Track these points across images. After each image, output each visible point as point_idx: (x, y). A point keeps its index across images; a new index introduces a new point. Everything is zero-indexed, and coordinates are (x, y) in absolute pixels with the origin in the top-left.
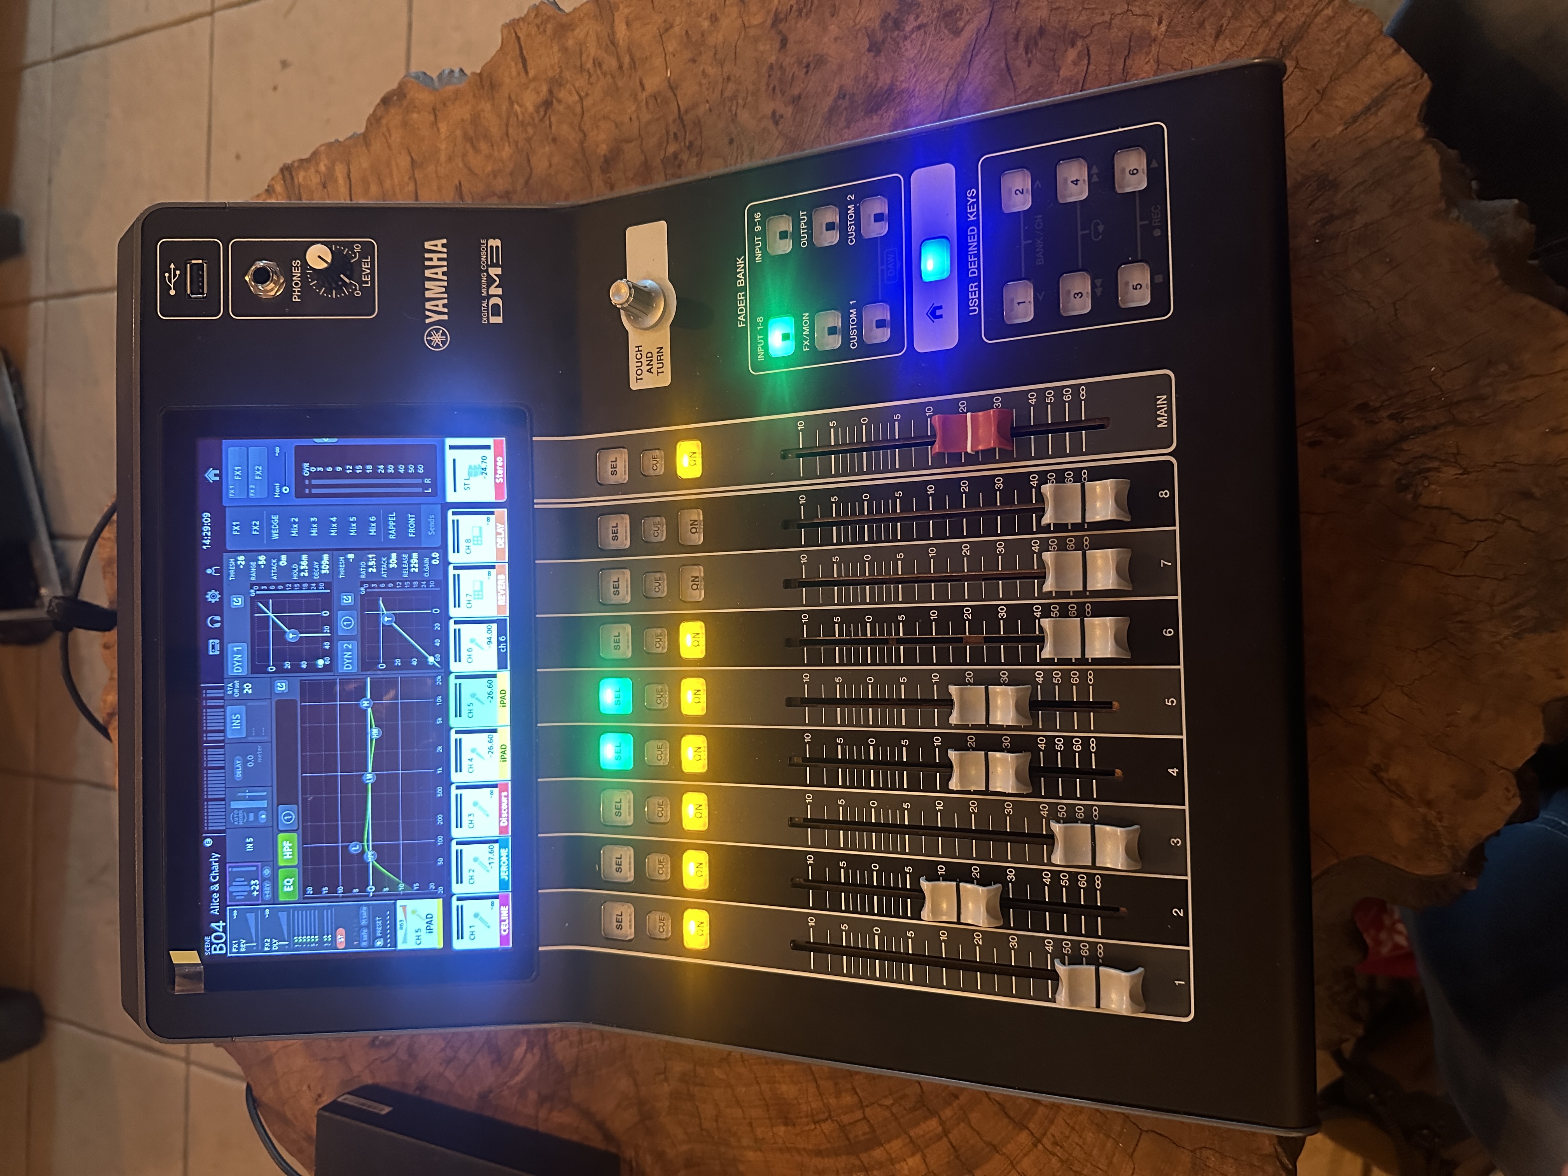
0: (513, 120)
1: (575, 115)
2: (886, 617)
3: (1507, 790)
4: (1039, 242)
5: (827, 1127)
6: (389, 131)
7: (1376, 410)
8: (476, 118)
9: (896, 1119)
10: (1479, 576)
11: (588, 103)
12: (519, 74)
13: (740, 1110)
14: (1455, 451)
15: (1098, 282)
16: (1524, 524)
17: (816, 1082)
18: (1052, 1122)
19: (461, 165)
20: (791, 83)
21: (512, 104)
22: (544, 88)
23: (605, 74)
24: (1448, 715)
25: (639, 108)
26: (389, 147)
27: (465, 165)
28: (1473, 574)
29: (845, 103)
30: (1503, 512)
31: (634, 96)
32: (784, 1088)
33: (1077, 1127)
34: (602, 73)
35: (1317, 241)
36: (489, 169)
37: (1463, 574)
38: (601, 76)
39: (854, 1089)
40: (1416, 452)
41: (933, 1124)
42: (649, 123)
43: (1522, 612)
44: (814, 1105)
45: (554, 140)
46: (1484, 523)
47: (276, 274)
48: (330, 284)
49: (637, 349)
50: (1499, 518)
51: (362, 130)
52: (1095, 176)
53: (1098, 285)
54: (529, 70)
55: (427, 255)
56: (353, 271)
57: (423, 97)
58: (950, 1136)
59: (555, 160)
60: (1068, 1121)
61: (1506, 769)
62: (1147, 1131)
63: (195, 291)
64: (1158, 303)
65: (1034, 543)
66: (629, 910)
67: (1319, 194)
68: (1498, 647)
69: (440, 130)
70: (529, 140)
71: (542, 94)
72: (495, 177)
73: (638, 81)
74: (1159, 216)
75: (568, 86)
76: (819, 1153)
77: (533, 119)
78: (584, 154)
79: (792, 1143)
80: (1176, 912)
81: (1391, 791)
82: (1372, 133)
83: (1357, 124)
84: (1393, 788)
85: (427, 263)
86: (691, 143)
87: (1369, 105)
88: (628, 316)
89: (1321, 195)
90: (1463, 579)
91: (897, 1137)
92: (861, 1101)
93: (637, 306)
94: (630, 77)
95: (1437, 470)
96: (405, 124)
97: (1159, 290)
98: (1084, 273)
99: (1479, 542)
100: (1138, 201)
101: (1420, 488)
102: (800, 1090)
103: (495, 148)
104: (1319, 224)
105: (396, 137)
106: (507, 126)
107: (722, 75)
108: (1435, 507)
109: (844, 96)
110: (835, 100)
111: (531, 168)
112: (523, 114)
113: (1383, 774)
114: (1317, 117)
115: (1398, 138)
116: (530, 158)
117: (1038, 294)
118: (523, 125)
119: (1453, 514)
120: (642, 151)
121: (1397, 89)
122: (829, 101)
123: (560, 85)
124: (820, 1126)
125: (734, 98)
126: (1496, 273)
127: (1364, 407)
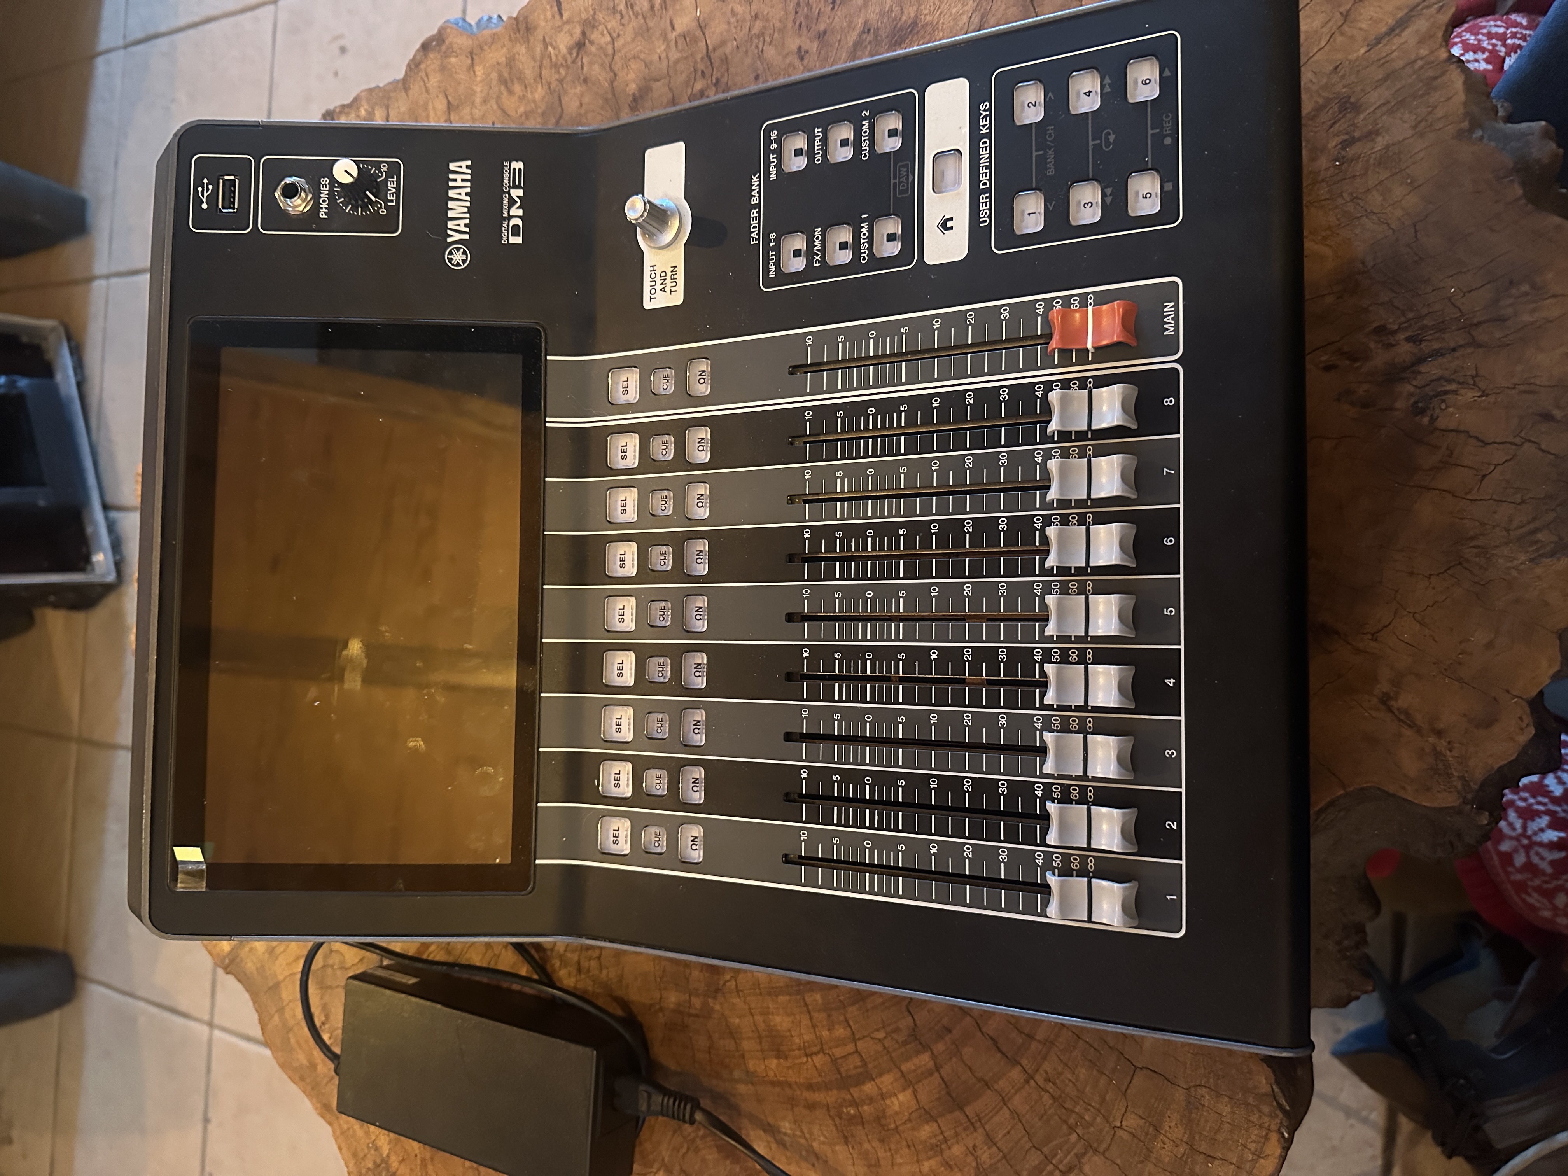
0: (546, 62)
1: (606, 55)
2: (886, 531)
3: (1521, 719)
4: (1050, 152)
5: (818, 1060)
6: (427, 75)
7: (1394, 333)
8: (511, 61)
9: (888, 1052)
10: (1496, 500)
11: (619, 43)
12: (553, 16)
13: (733, 1042)
14: (1474, 373)
15: (1109, 191)
16: (1543, 447)
17: (810, 1014)
18: (1045, 1058)
19: (495, 107)
20: (817, 20)
21: (546, 48)
22: (578, 31)
23: (636, 15)
24: (1461, 642)
25: (668, 46)
26: (427, 91)
27: (499, 106)
28: (1489, 498)
29: (870, 37)
30: (1522, 434)
31: (664, 36)
32: (778, 1019)
33: (1070, 1064)
34: (634, 13)
35: (1337, 163)
36: (522, 110)
37: (1479, 498)
38: (633, 17)
39: (847, 1021)
40: (1434, 374)
41: (925, 1059)
42: (677, 62)
43: (1539, 536)
44: (806, 1038)
45: (585, 81)
46: (1502, 446)
47: (305, 191)
48: (356, 201)
49: (651, 269)
50: (1518, 440)
51: (401, 75)
52: (1107, 86)
53: (1108, 194)
54: (563, 13)
55: (451, 176)
56: (380, 190)
57: (462, 42)
58: (942, 1071)
59: (586, 100)
60: (1062, 1058)
61: (1521, 698)
62: (1141, 1068)
63: (226, 205)
64: (1168, 210)
65: (1037, 454)
66: (625, 826)
67: (1341, 116)
68: (1515, 573)
69: (477, 73)
70: (561, 81)
71: (575, 36)
72: (527, 118)
73: (668, 22)
74: (1171, 124)
75: (601, 27)
76: (810, 1087)
77: (566, 61)
78: (614, 94)
79: (784, 1077)
80: (1169, 825)
81: (1400, 720)
82: (1395, 54)
83: (1381, 45)
84: (1402, 717)
85: (451, 184)
86: (718, 80)
87: (1394, 26)
88: (643, 235)
89: (1342, 118)
90: (1479, 502)
91: (889, 1071)
92: (853, 1034)
93: (652, 223)
94: (661, 18)
95: (1455, 392)
96: (443, 68)
97: (1168, 198)
98: (1095, 182)
99: (1496, 465)
100: (1149, 110)
101: (1437, 411)
102: (793, 1022)
103: (528, 89)
104: (1340, 146)
105: (434, 81)
106: (540, 68)
107: (750, 13)
108: (1452, 431)
109: (869, 30)
110: (860, 35)
111: (562, 110)
112: (556, 56)
113: (1392, 703)
114: (1339, 39)
115: (1422, 59)
116: (562, 98)
117: (1048, 204)
118: (555, 66)
119: (1471, 437)
120: (670, 89)
121: (1422, 9)
122: (853, 36)
123: (594, 27)
124: (813, 1060)
125: (762, 35)
126: (1520, 191)
127: (1381, 330)
